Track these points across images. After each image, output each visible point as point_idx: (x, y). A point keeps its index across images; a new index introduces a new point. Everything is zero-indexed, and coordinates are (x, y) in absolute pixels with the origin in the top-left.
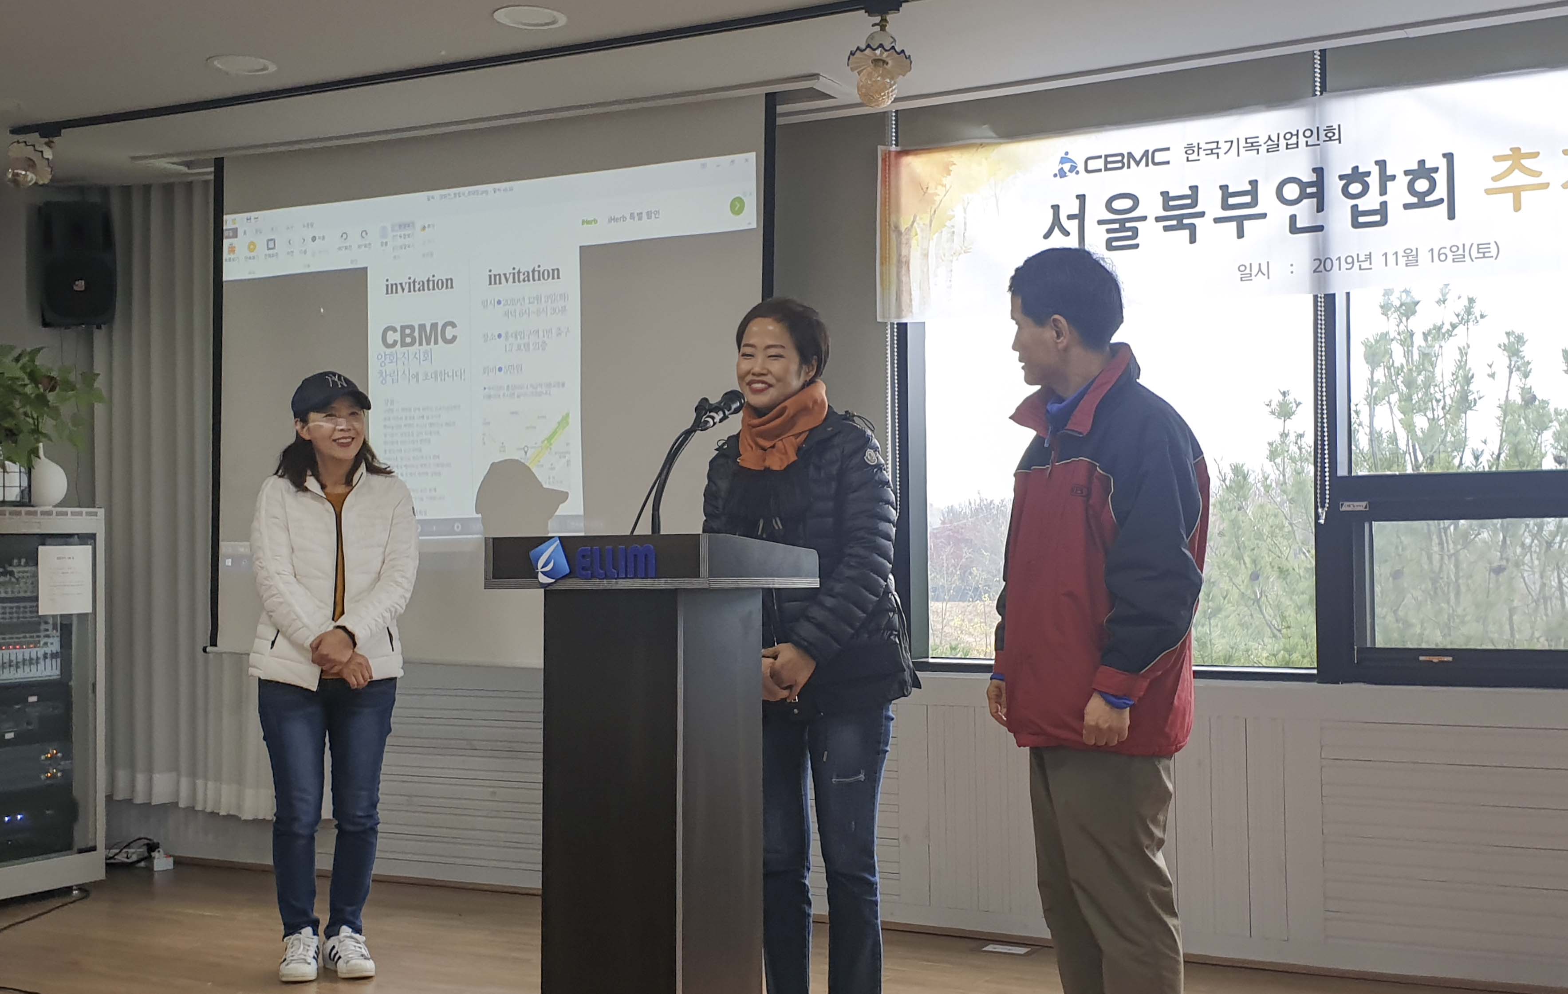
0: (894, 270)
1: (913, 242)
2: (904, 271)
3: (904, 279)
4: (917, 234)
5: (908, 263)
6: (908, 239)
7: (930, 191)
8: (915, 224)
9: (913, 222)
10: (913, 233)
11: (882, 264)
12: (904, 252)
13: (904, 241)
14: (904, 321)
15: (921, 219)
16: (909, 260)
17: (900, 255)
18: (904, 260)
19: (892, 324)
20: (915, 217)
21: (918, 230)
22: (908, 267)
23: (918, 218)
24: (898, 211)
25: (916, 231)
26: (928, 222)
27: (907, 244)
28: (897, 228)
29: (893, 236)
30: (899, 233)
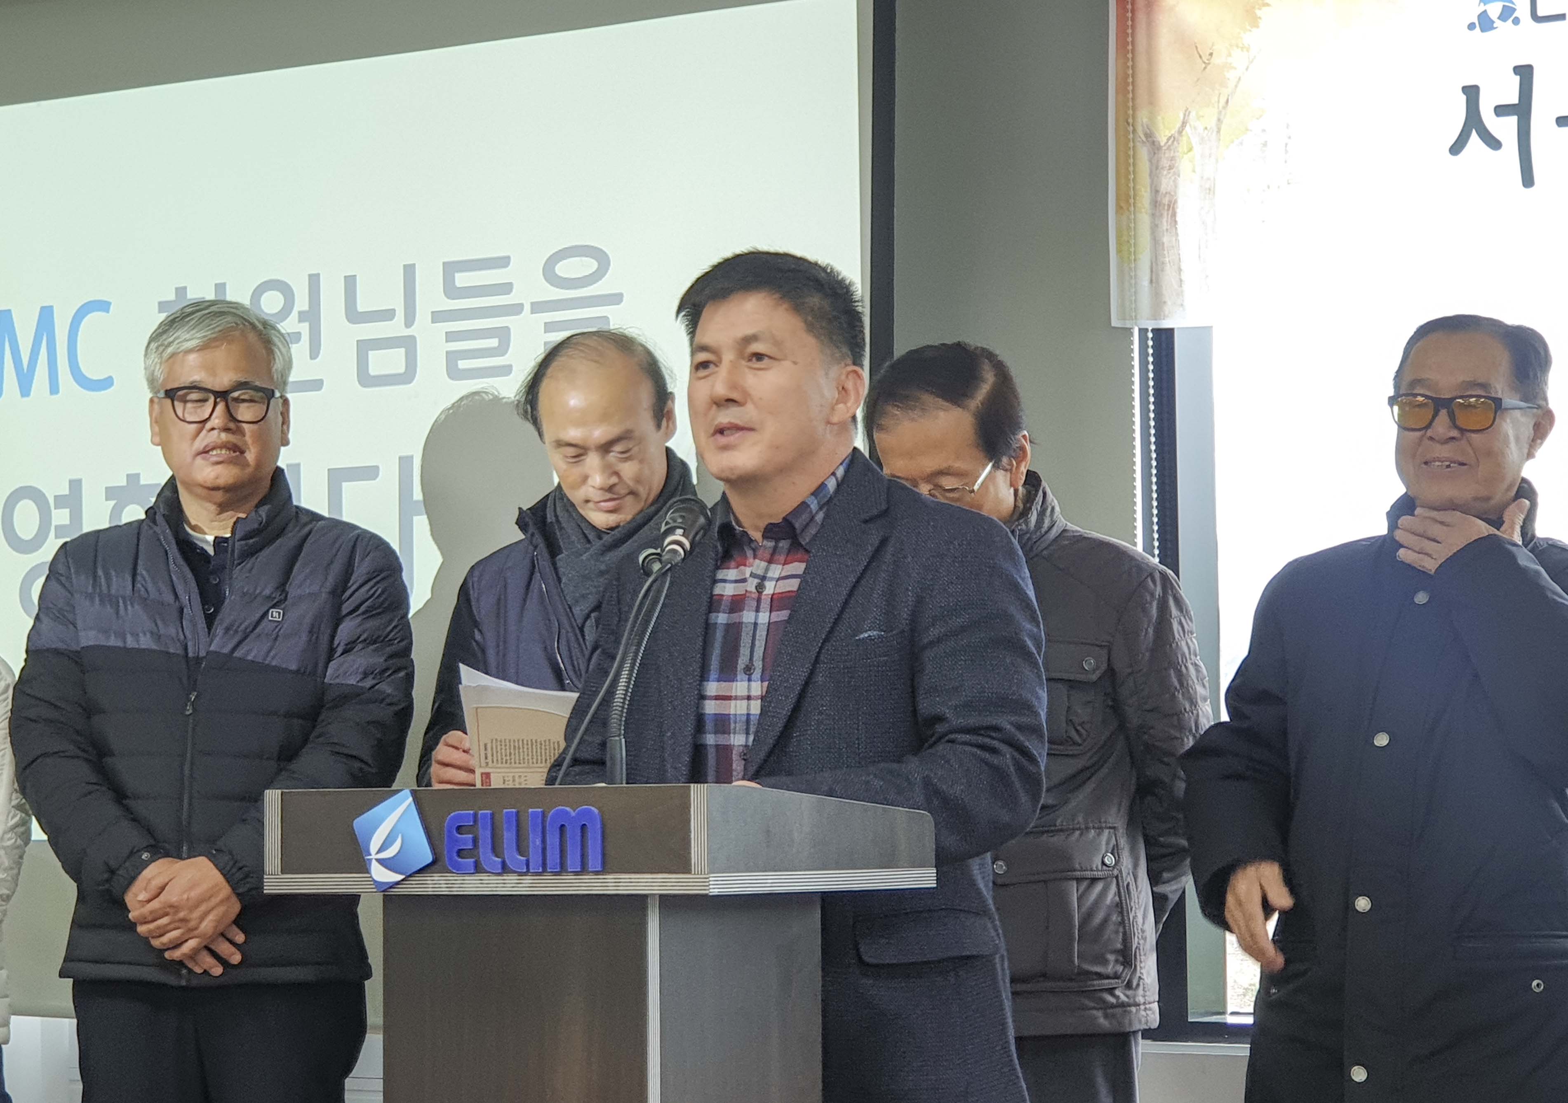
0: (1144, 219)
1: (1184, 165)
2: (1165, 224)
3: (1165, 239)
4: (1190, 150)
5: (1172, 207)
6: (1173, 159)
7: (1215, 60)
8: (1188, 128)
9: (1184, 124)
10: (1183, 146)
11: (1119, 208)
12: (1165, 184)
13: (1165, 163)
14: (1166, 324)
15: (1199, 117)
16: (1176, 202)
17: (1157, 192)
18: (1166, 201)
19: (1143, 332)
20: (1187, 113)
21: (1195, 141)
22: (1174, 215)
23: (1193, 114)
24: (1152, 100)
25: (1189, 143)
26: (1212, 122)
27: (1171, 168)
28: (1150, 137)
29: (1143, 153)
30: (1155, 147)
